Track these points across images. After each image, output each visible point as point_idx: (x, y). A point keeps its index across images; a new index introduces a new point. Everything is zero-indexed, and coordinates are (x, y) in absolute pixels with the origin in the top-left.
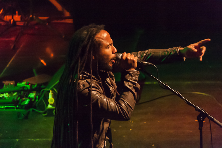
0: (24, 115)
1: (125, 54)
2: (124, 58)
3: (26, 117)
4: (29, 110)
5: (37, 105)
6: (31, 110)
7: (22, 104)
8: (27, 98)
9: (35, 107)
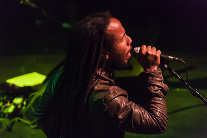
0: (6, 125)
1: (145, 47)
2: (144, 52)
3: (9, 129)
4: (13, 120)
5: (23, 114)
6: (16, 119)
7: (5, 111)
8: (11, 104)
9: (21, 117)
